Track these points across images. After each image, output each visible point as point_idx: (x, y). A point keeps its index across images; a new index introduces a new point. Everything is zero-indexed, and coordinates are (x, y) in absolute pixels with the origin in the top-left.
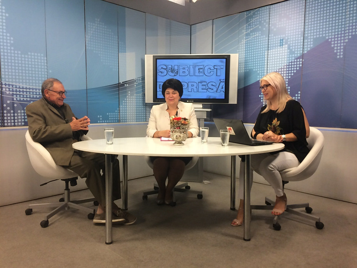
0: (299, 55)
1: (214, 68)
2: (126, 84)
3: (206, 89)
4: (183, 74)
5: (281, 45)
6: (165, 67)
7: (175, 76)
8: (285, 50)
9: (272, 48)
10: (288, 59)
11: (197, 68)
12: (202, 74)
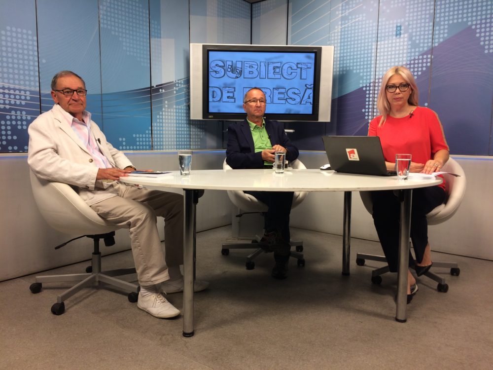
0: (426, 49)
1: (298, 67)
2: (161, 88)
3: (285, 98)
4: (250, 76)
5: (398, 34)
6: (221, 64)
7: (237, 77)
8: (404, 42)
9: (383, 39)
10: (409, 55)
11: (271, 67)
12: (278, 76)
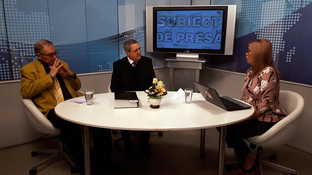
0: (296, 9)
1: (212, 20)
2: (126, 35)
3: (203, 40)
4: (181, 26)
6: (164, 18)
7: (174, 27)
8: (282, 3)
10: (285, 12)
12: (199, 25)
